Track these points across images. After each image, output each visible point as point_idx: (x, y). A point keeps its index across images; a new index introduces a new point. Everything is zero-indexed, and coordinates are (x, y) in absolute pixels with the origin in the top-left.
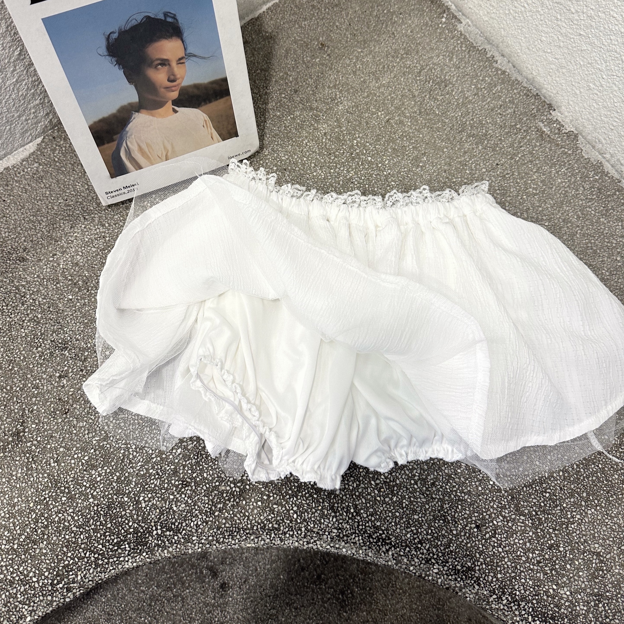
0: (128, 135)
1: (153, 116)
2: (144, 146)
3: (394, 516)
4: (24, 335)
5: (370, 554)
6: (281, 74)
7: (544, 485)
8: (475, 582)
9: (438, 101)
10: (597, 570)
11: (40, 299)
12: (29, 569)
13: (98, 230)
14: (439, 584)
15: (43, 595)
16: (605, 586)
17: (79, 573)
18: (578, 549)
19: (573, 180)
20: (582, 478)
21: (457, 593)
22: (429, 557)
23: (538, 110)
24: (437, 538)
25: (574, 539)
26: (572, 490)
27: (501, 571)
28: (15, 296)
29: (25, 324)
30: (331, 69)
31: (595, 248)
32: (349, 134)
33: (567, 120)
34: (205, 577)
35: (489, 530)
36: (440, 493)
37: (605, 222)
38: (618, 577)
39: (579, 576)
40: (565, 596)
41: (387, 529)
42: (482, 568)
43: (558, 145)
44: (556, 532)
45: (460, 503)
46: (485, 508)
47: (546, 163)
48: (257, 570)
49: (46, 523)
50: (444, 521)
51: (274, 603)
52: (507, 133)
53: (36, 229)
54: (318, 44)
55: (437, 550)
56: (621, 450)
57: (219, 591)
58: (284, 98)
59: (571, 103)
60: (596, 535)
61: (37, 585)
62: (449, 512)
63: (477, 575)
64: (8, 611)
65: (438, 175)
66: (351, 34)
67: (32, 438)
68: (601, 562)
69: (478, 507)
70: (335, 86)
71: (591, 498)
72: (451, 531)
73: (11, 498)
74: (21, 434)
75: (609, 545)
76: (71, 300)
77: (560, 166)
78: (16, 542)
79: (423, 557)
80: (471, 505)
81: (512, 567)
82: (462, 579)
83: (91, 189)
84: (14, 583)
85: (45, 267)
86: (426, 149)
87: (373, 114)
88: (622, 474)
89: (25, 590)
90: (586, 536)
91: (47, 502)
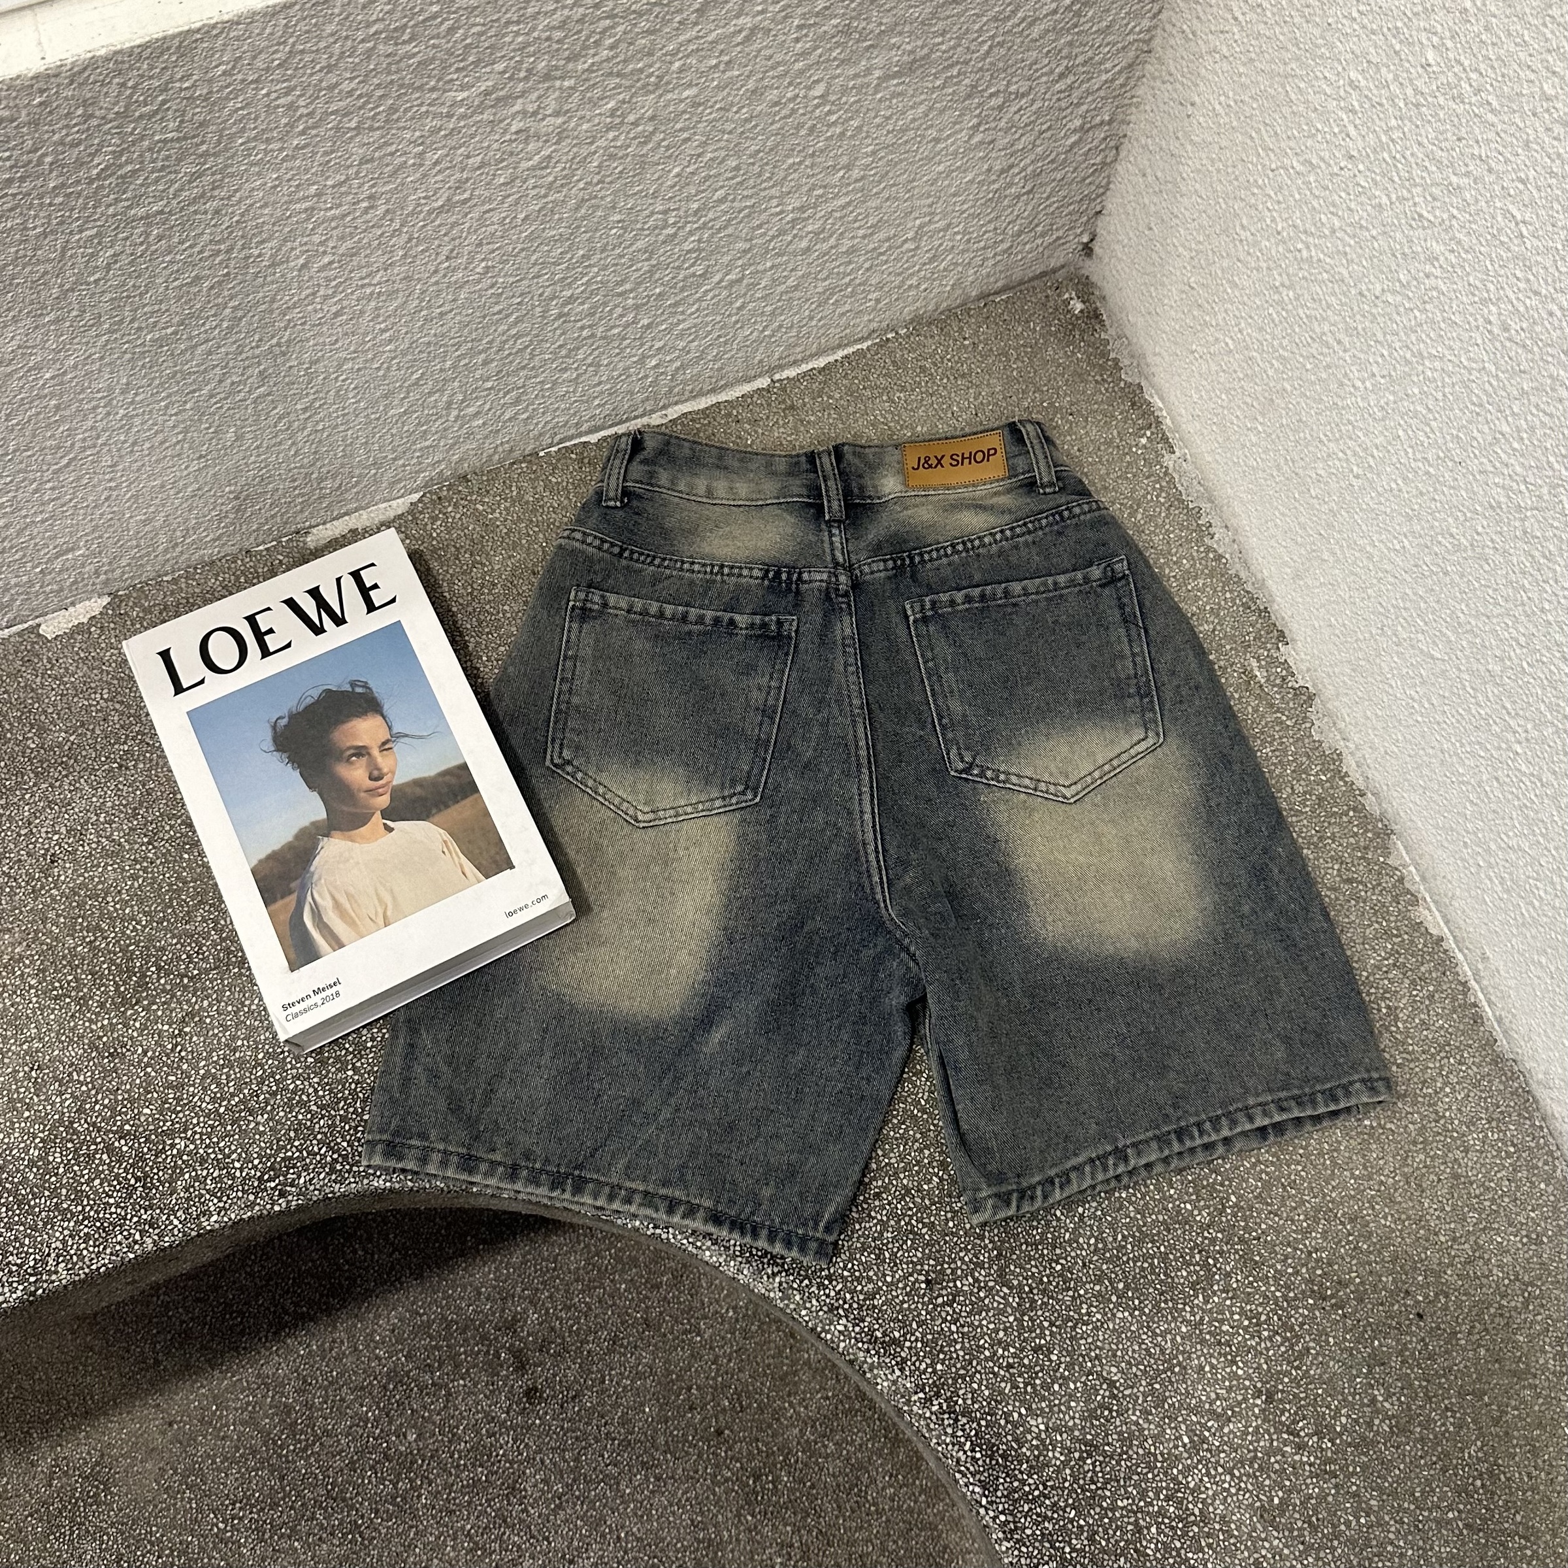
0: (314, 879)
1: (352, 840)
2: (342, 899)
5: (745, 1272)
7: (1058, 1251)
8: (897, 1364)
10: (1102, 1406)
12: (233, 1148)
14: (841, 1350)
15: (243, 1191)
16: (1107, 1435)
17: (304, 1174)
18: (1081, 1365)
20: (1125, 1259)
21: (864, 1372)
22: (836, 1305)
23: (1258, 638)
24: (857, 1279)
25: (1079, 1348)
26: (1103, 1271)
27: (944, 1359)
33: (1303, 666)
35: (944, 1292)
36: (884, 1212)
38: (1133, 1428)
39: (1069, 1408)
40: (1037, 1430)
42: (916, 1347)
43: (1272, 705)
44: (1054, 1329)
45: (911, 1236)
46: (949, 1257)
48: (604, 1382)
49: (274, 1088)
50: (878, 1257)
51: (618, 1455)
55: (852, 1298)
56: (1206, 1234)
57: (520, 1399)
59: (1309, 639)
60: (1119, 1353)
61: (238, 1174)
62: (890, 1246)
63: (903, 1354)
64: (188, 1199)
68: (1113, 1396)
69: (938, 1252)
71: (1130, 1294)
72: (885, 1275)
73: (234, 1038)
75: (1135, 1375)
78: (224, 1103)
79: (828, 1301)
80: (928, 1245)
81: (965, 1360)
82: (877, 1353)
84: (206, 1161)
88: (1196, 1272)
89: (220, 1176)
90: (1101, 1349)
91: (285, 1058)
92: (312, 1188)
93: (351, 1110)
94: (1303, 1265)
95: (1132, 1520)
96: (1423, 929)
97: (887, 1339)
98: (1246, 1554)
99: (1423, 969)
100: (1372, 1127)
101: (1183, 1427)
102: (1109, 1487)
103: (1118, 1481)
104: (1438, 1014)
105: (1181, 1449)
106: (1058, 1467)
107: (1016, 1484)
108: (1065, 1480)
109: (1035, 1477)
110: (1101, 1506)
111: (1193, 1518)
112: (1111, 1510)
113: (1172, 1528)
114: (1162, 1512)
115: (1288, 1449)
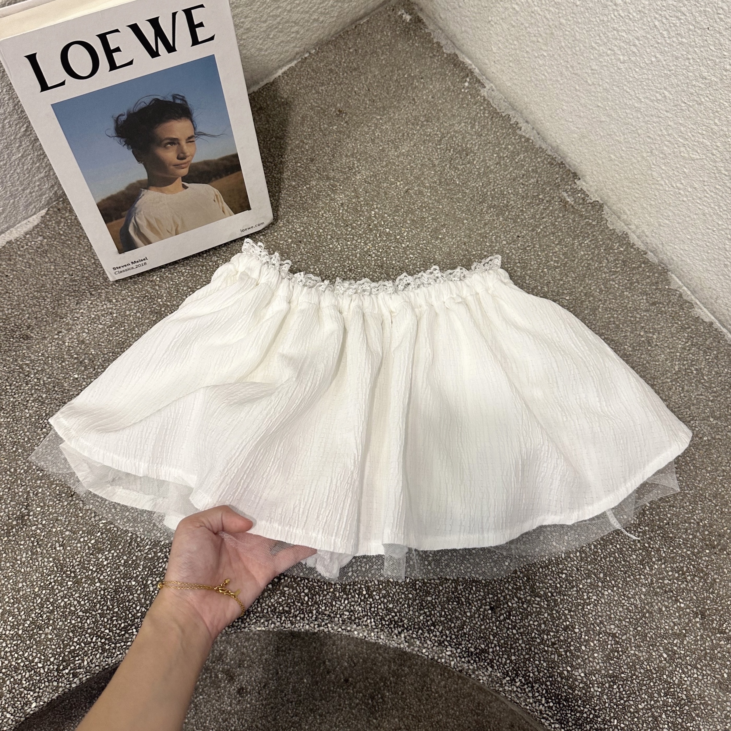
0: (137, 211)
1: (162, 192)
2: (153, 222)
3: (407, 598)
4: (28, 415)
5: (382, 637)
6: (297, 142)
7: (561, 566)
8: (488, 664)
9: (459, 170)
10: (612, 651)
11: (45, 379)
12: (34, 655)
13: (105, 306)
14: (452, 666)
15: (48, 681)
16: (620, 667)
17: (86, 658)
18: (593, 630)
19: (596, 252)
20: (599, 559)
21: (470, 675)
22: (442, 640)
23: (563, 179)
24: (450, 620)
25: (589, 620)
26: (589, 570)
27: (514, 653)
28: (19, 376)
29: (29, 405)
30: (349, 137)
31: (617, 323)
32: (367, 204)
33: (592, 190)
34: (220, 681)
35: (503, 612)
37: (629, 295)
38: (634, 658)
39: (594, 658)
40: (579, 678)
41: (399, 612)
42: (496, 650)
43: (582, 216)
44: (572, 613)
45: (474, 584)
46: (500, 589)
47: (568, 234)
49: (51, 608)
50: (458, 603)
51: (296, 709)
52: (529, 204)
53: (40, 305)
54: (335, 111)
55: (450, 633)
56: (639, 530)
57: (235, 696)
58: (300, 167)
59: (595, 173)
60: (612, 616)
61: (42, 671)
62: (464, 594)
63: (490, 657)
64: (13, 698)
65: (458, 247)
66: (369, 100)
67: (37, 521)
68: (617, 643)
69: (492, 588)
70: (352, 155)
71: (608, 579)
72: (465, 613)
73: (16, 583)
74: (26, 518)
75: (625, 626)
76: (77, 379)
77: (584, 237)
78: (21, 627)
79: (436, 639)
80: (485, 586)
81: (527, 649)
82: (475, 661)
83: (97, 264)
84: (19, 669)
85: (50, 345)
86: (445, 220)
87: (392, 183)
88: (641, 554)
89: (30, 676)
90: (601, 617)
91: (53, 587)
92: (94, 665)
93: (105, 608)
94: (697, 531)
95: (650, 714)
96: (700, 321)
97: (478, 651)
98: (719, 713)
99: (707, 343)
100: (708, 440)
101: (661, 648)
102: (631, 698)
103: (635, 693)
104: (723, 366)
105: (664, 662)
106: (599, 696)
107: (578, 715)
108: (605, 703)
109: (588, 706)
110: (630, 712)
111: (683, 702)
112: (636, 712)
113: (674, 712)
114: (665, 704)
115: (722, 642)
